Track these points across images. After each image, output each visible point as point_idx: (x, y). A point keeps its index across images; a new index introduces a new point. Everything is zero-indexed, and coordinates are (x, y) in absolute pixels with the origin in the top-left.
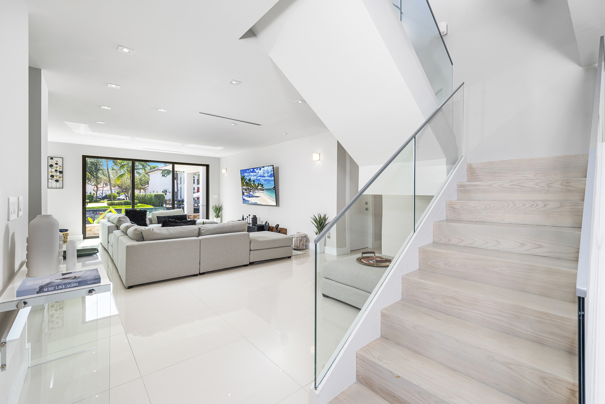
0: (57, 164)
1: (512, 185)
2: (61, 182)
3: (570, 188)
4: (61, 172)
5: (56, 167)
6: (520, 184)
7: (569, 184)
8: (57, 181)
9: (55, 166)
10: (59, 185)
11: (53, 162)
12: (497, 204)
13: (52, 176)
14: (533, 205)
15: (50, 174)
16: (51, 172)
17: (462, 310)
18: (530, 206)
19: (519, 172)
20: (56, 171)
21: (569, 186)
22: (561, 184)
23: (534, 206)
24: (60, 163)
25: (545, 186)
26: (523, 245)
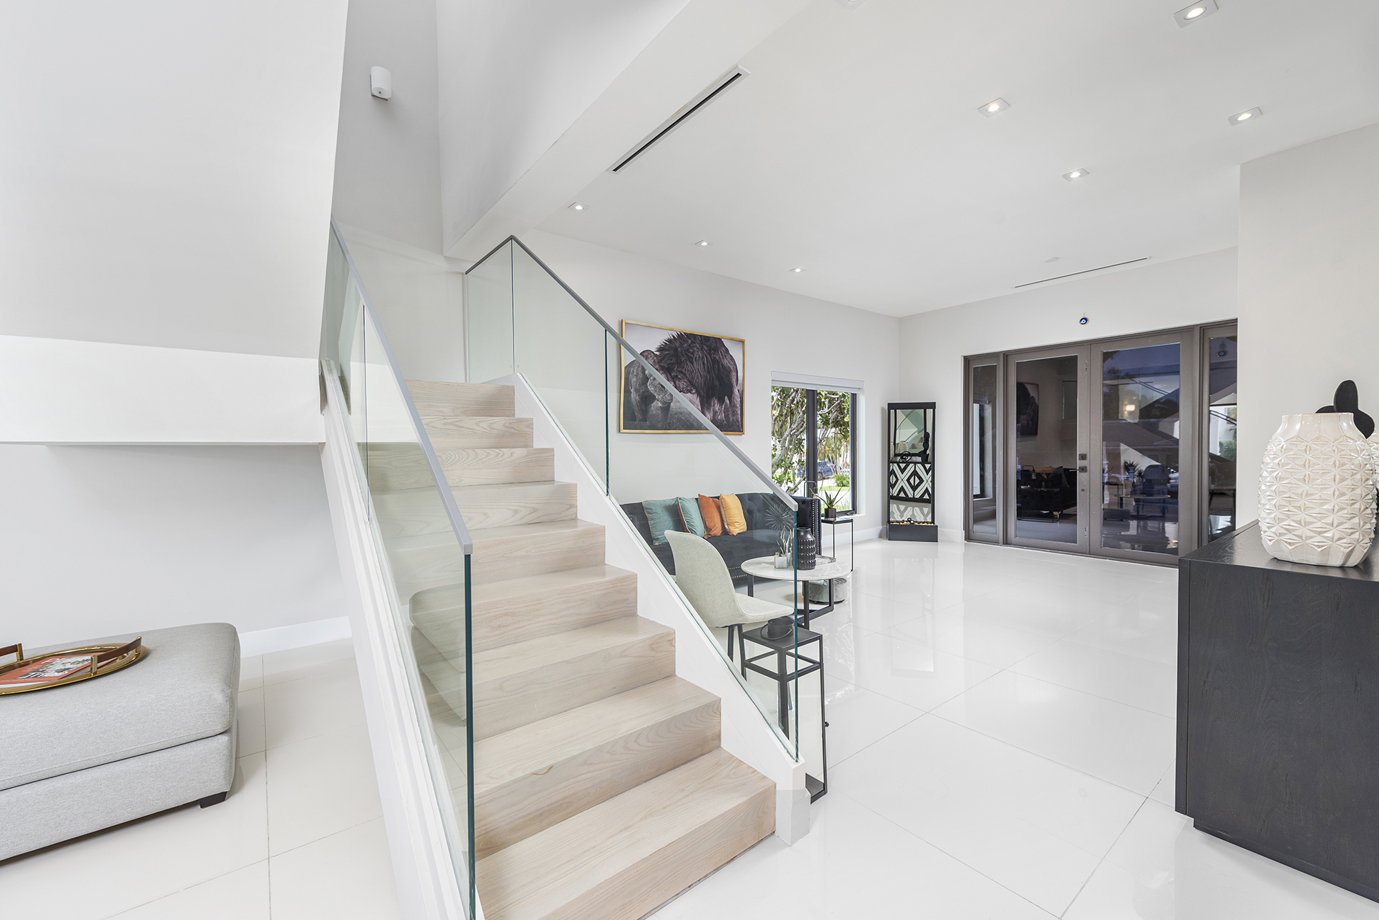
1: (445, 424)
3: (512, 430)
6: (457, 423)
7: (512, 426)
12: (452, 456)
14: (498, 455)
17: (523, 627)
18: (496, 456)
19: (431, 404)
21: (512, 428)
22: (504, 425)
23: (500, 456)
25: (487, 428)
26: (516, 512)
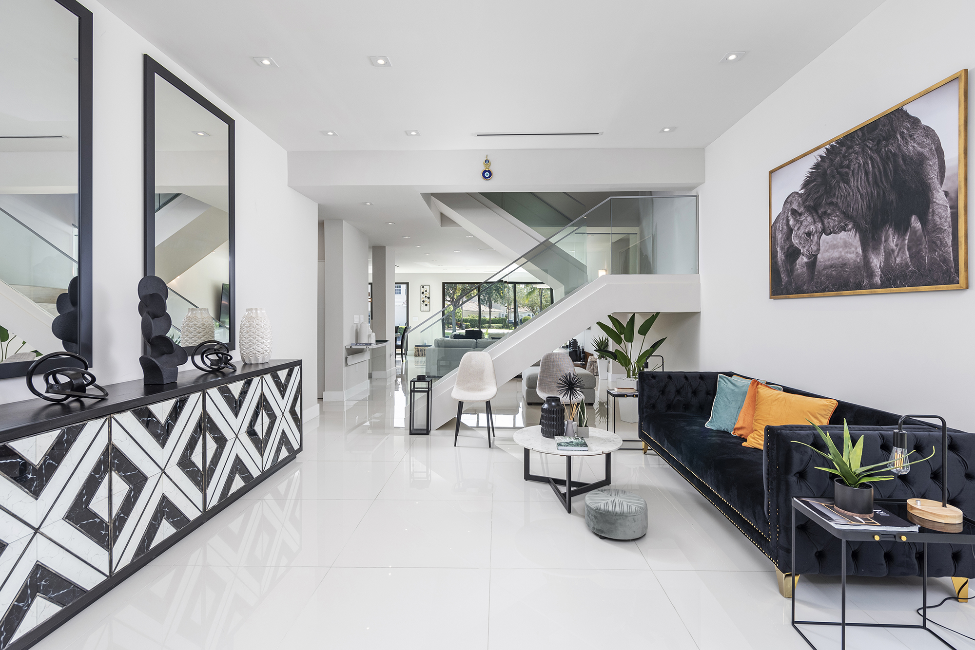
0: (426, 291)
2: (428, 305)
4: (429, 298)
5: (426, 294)
8: (426, 305)
9: (425, 292)
10: (427, 308)
11: (423, 290)
13: (423, 301)
15: (422, 300)
16: (423, 298)
20: (426, 297)
24: (428, 291)
